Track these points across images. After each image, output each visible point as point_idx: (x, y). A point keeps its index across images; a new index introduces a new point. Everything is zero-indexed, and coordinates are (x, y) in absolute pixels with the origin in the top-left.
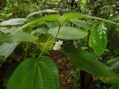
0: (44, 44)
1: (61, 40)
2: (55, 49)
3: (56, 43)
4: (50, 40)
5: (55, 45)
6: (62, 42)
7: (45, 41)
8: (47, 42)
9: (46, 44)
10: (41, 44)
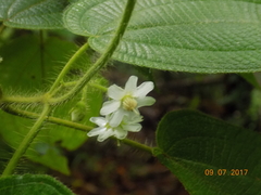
0: (32, 99)
1: (144, 74)
2: (103, 130)
3: (113, 91)
4: (73, 73)
5: (105, 110)
6: (149, 86)
7: (40, 82)
8: (54, 88)
9: (49, 97)
10: (17, 99)
